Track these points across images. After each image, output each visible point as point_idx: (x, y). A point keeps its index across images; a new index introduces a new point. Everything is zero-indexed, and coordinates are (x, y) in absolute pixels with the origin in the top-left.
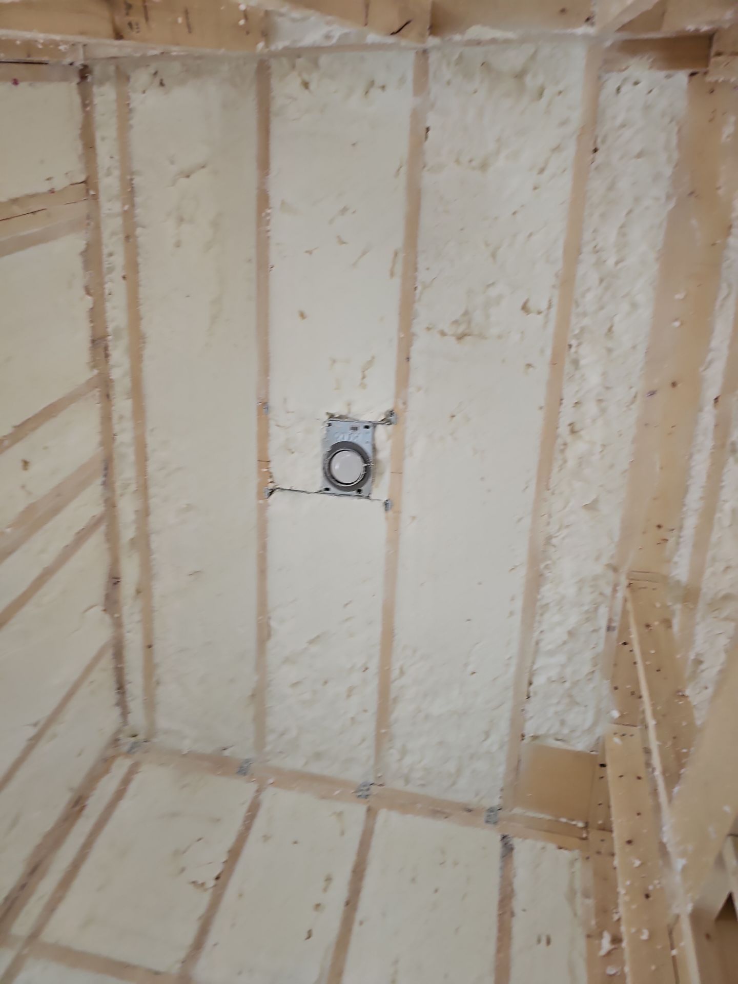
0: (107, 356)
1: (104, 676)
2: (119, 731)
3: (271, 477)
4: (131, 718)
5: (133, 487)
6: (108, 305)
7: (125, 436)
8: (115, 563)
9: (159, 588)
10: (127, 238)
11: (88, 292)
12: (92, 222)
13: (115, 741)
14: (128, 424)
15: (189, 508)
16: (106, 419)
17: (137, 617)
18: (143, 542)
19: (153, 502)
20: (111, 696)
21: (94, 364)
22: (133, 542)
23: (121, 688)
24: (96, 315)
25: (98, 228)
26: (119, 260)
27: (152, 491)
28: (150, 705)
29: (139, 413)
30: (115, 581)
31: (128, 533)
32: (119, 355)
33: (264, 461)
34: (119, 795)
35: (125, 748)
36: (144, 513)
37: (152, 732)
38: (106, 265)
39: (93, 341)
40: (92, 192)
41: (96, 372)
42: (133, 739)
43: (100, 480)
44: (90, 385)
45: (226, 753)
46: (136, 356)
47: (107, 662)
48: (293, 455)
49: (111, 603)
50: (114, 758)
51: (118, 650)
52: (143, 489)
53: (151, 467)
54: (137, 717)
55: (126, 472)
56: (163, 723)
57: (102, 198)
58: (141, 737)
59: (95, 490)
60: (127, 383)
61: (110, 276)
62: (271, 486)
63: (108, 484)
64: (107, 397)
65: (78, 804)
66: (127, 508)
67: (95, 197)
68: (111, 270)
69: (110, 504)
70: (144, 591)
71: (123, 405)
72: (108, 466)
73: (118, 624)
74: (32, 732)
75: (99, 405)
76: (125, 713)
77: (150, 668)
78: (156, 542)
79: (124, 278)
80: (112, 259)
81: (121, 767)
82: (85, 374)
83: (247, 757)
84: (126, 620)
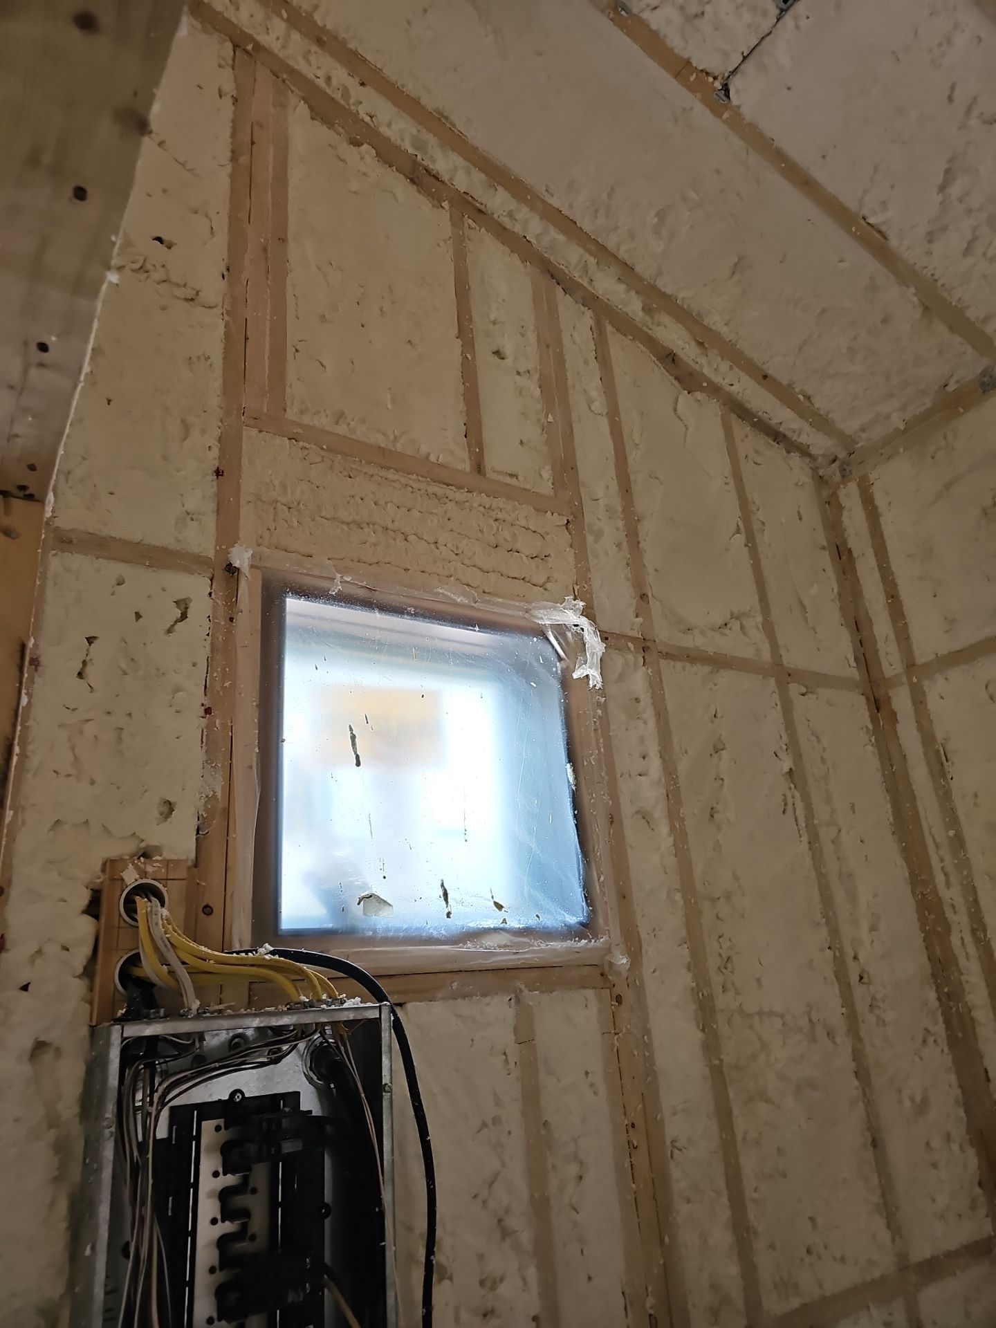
0: (436, 177)
1: (748, 441)
2: (814, 470)
3: (707, 74)
4: (813, 451)
5: (592, 261)
6: (383, 130)
7: (533, 227)
8: (651, 343)
9: (715, 321)
10: (320, 42)
11: (357, 144)
12: (284, 74)
13: (820, 481)
14: (523, 213)
15: (661, 215)
16: (502, 233)
17: (725, 366)
18: (656, 299)
19: (623, 254)
20: (775, 452)
21: (437, 200)
22: (647, 309)
23: (777, 436)
24: (388, 154)
25: (292, 72)
26: (340, 75)
27: (611, 244)
28: (821, 422)
29: (520, 190)
30: (669, 359)
31: (634, 306)
32: (444, 163)
33: (682, 69)
34: (873, 516)
35: (837, 477)
36: (627, 272)
37: (848, 442)
38: (338, 96)
39: (413, 181)
40: (250, 47)
41: (445, 204)
42: (837, 463)
43: (559, 291)
44: (456, 223)
45: (950, 388)
46: (456, 141)
47: (740, 429)
48: (706, 14)
49: (688, 380)
50: (834, 495)
51: (739, 410)
52: (602, 252)
53: (586, 225)
54: (819, 443)
55: (571, 257)
56: (850, 426)
57: (262, 38)
58: (842, 455)
59: (566, 304)
60: (478, 176)
61: (352, 101)
62: (718, 85)
63: (570, 287)
64: (480, 213)
65: (842, 555)
66: (607, 285)
67: (258, 47)
68: (346, 93)
69: (591, 301)
70: (706, 339)
71: (498, 202)
72: (552, 273)
73: (715, 390)
74: (740, 539)
75: (483, 230)
76: (804, 451)
77: (785, 394)
78: (666, 285)
79: (362, 84)
80: (334, 81)
81: (850, 496)
82: (440, 220)
83: (979, 371)
84: (717, 379)
